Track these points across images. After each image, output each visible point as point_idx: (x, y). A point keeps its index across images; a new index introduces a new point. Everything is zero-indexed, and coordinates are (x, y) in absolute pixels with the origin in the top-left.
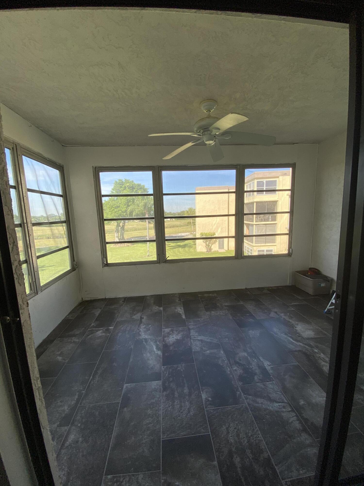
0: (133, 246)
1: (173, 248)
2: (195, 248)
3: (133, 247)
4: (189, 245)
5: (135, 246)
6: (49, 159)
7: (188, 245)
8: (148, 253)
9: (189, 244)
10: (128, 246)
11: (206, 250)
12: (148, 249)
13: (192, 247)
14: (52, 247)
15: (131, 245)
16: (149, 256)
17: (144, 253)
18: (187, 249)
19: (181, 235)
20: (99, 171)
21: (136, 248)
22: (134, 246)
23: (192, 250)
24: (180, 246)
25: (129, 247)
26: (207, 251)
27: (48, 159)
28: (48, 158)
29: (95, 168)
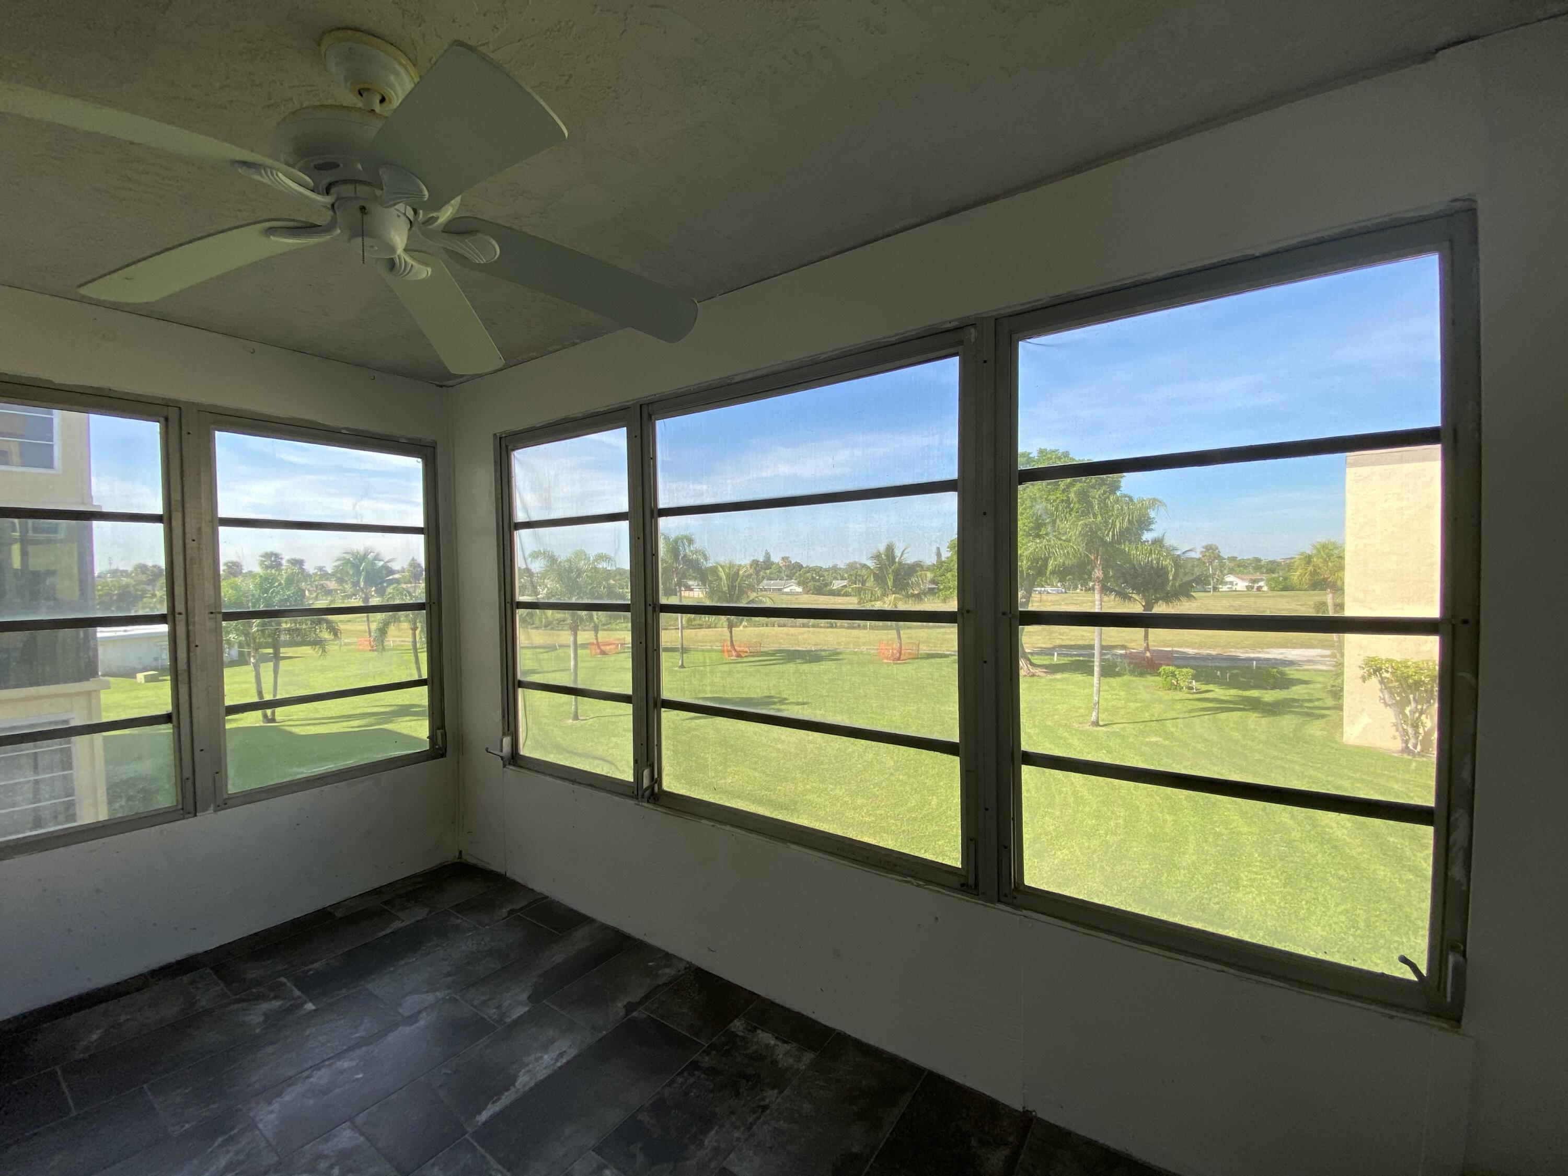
0: (1049, 677)
1: (1217, 708)
2: (1339, 725)
3: (1051, 680)
4: (1306, 704)
5: (1058, 680)
6: (347, 429)
7: (1302, 707)
8: (1094, 714)
9: (1310, 701)
10: (1033, 675)
11: (1398, 745)
12: (1096, 698)
13: (1323, 716)
14: (825, 650)
15: (1044, 675)
16: (1096, 724)
17: (1082, 711)
18: (1287, 722)
19: (1280, 657)
20: (509, 448)
21: (1058, 686)
22: (1053, 677)
23: (1315, 729)
24: (1255, 705)
25: (1035, 679)
26: (1406, 750)
27: (344, 431)
28: (345, 428)
29: (501, 438)
